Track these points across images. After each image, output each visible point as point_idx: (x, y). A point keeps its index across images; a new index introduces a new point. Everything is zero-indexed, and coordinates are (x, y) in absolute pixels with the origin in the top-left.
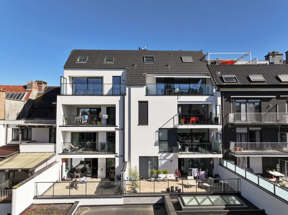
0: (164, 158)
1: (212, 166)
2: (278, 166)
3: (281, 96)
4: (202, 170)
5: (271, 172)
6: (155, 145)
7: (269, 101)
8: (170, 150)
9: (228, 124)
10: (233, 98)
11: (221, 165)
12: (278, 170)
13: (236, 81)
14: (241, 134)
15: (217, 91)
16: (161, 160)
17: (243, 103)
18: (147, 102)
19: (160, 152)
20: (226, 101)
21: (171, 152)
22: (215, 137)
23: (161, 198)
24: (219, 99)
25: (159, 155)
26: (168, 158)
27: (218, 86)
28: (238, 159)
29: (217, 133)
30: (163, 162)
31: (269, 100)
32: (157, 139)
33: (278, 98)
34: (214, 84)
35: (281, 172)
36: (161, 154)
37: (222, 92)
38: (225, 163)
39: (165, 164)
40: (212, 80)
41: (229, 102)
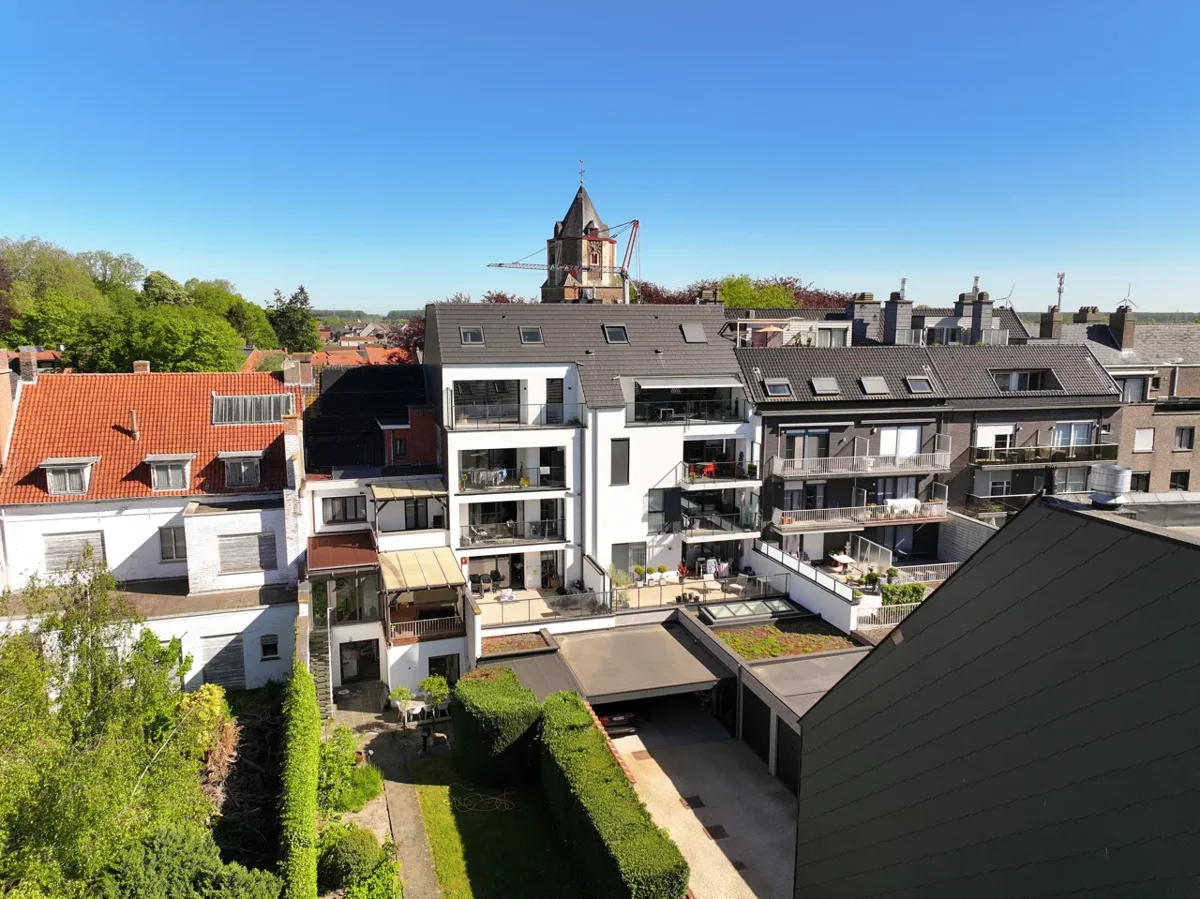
0: (659, 544)
1: (741, 553)
2: (848, 546)
3: (863, 422)
4: (724, 561)
5: (835, 557)
6: (643, 520)
7: (843, 431)
8: (667, 529)
9: (771, 476)
10: (782, 428)
11: (757, 550)
12: (847, 552)
13: (788, 394)
14: (792, 492)
15: (756, 414)
16: (653, 547)
17: (799, 435)
18: (627, 440)
19: (650, 534)
20: (771, 433)
21: (670, 532)
22: (748, 500)
23: (672, 612)
24: (759, 430)
25: (648, 539)
26: (665, 543)
27: (757, 404)
28: (784, 540)
29: (752, 493)
30: (657, 550)
31: (842, 429)
32: (647, 509)
33: (858, 425)
34: (750, 400)
35: (852, 555)
36: (651, 538)
37: (763, 418)
38: (764, 547)
39: (660, 553)
40: (747, 390)
41: (774, 435)
